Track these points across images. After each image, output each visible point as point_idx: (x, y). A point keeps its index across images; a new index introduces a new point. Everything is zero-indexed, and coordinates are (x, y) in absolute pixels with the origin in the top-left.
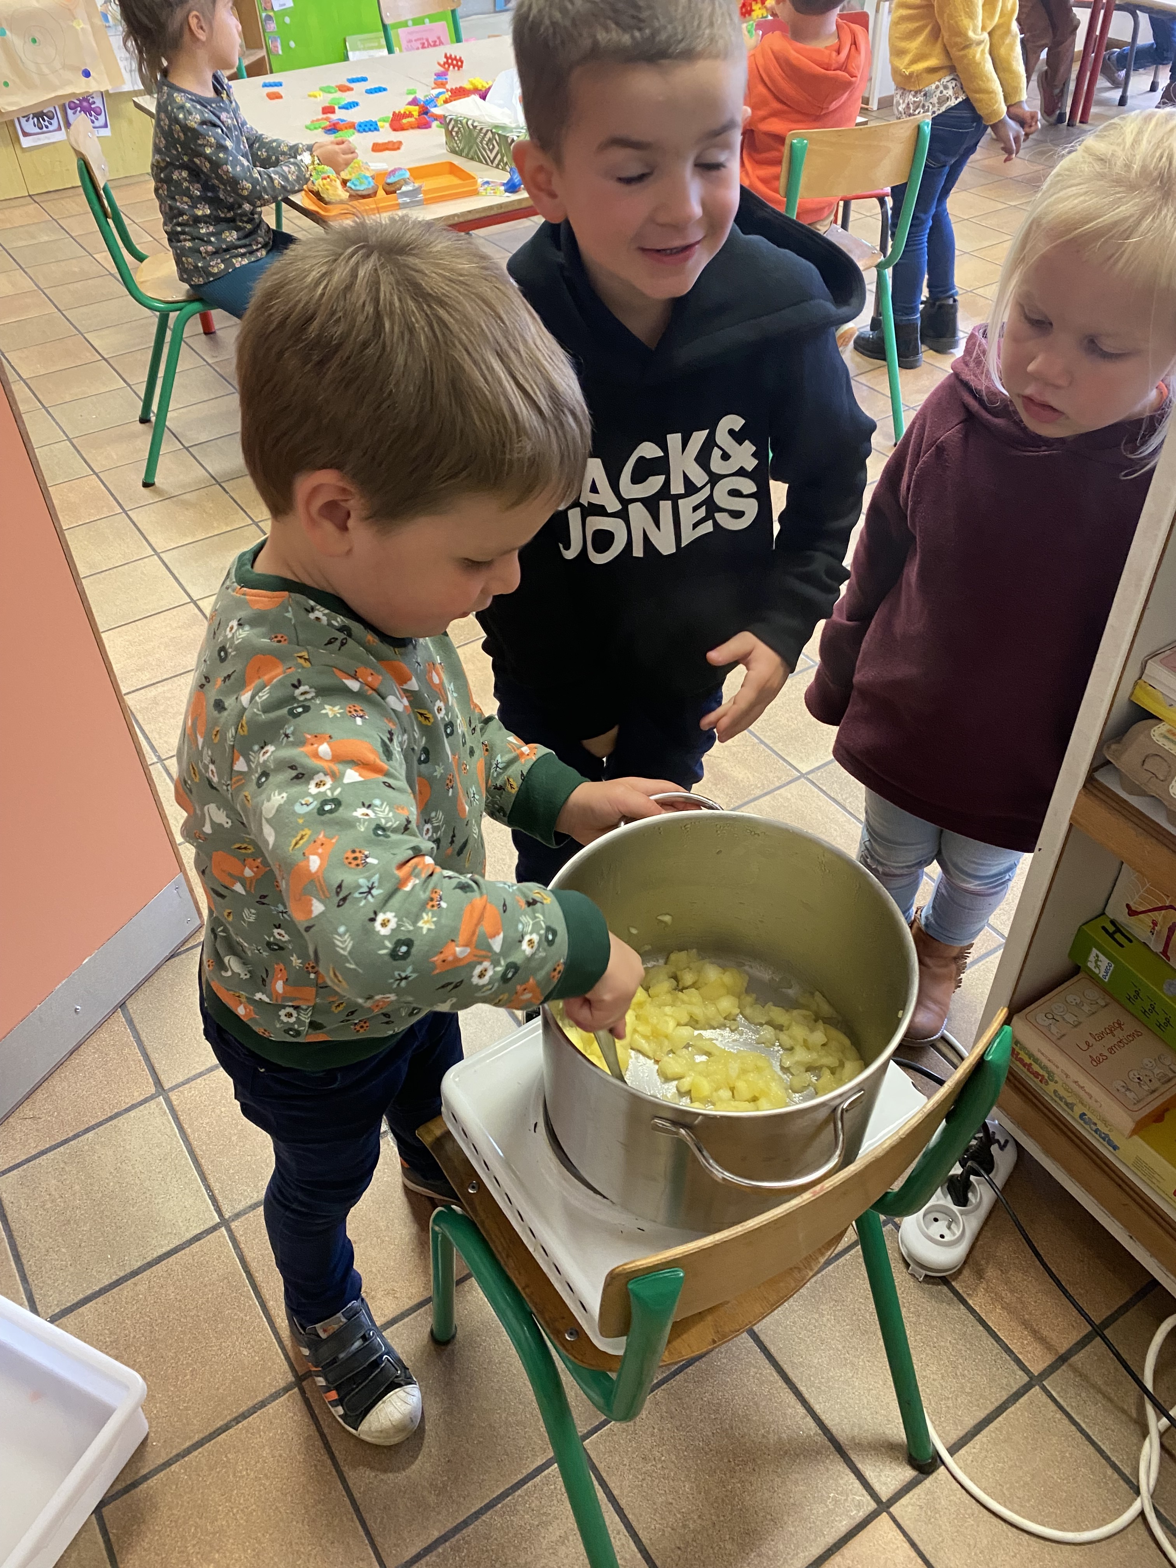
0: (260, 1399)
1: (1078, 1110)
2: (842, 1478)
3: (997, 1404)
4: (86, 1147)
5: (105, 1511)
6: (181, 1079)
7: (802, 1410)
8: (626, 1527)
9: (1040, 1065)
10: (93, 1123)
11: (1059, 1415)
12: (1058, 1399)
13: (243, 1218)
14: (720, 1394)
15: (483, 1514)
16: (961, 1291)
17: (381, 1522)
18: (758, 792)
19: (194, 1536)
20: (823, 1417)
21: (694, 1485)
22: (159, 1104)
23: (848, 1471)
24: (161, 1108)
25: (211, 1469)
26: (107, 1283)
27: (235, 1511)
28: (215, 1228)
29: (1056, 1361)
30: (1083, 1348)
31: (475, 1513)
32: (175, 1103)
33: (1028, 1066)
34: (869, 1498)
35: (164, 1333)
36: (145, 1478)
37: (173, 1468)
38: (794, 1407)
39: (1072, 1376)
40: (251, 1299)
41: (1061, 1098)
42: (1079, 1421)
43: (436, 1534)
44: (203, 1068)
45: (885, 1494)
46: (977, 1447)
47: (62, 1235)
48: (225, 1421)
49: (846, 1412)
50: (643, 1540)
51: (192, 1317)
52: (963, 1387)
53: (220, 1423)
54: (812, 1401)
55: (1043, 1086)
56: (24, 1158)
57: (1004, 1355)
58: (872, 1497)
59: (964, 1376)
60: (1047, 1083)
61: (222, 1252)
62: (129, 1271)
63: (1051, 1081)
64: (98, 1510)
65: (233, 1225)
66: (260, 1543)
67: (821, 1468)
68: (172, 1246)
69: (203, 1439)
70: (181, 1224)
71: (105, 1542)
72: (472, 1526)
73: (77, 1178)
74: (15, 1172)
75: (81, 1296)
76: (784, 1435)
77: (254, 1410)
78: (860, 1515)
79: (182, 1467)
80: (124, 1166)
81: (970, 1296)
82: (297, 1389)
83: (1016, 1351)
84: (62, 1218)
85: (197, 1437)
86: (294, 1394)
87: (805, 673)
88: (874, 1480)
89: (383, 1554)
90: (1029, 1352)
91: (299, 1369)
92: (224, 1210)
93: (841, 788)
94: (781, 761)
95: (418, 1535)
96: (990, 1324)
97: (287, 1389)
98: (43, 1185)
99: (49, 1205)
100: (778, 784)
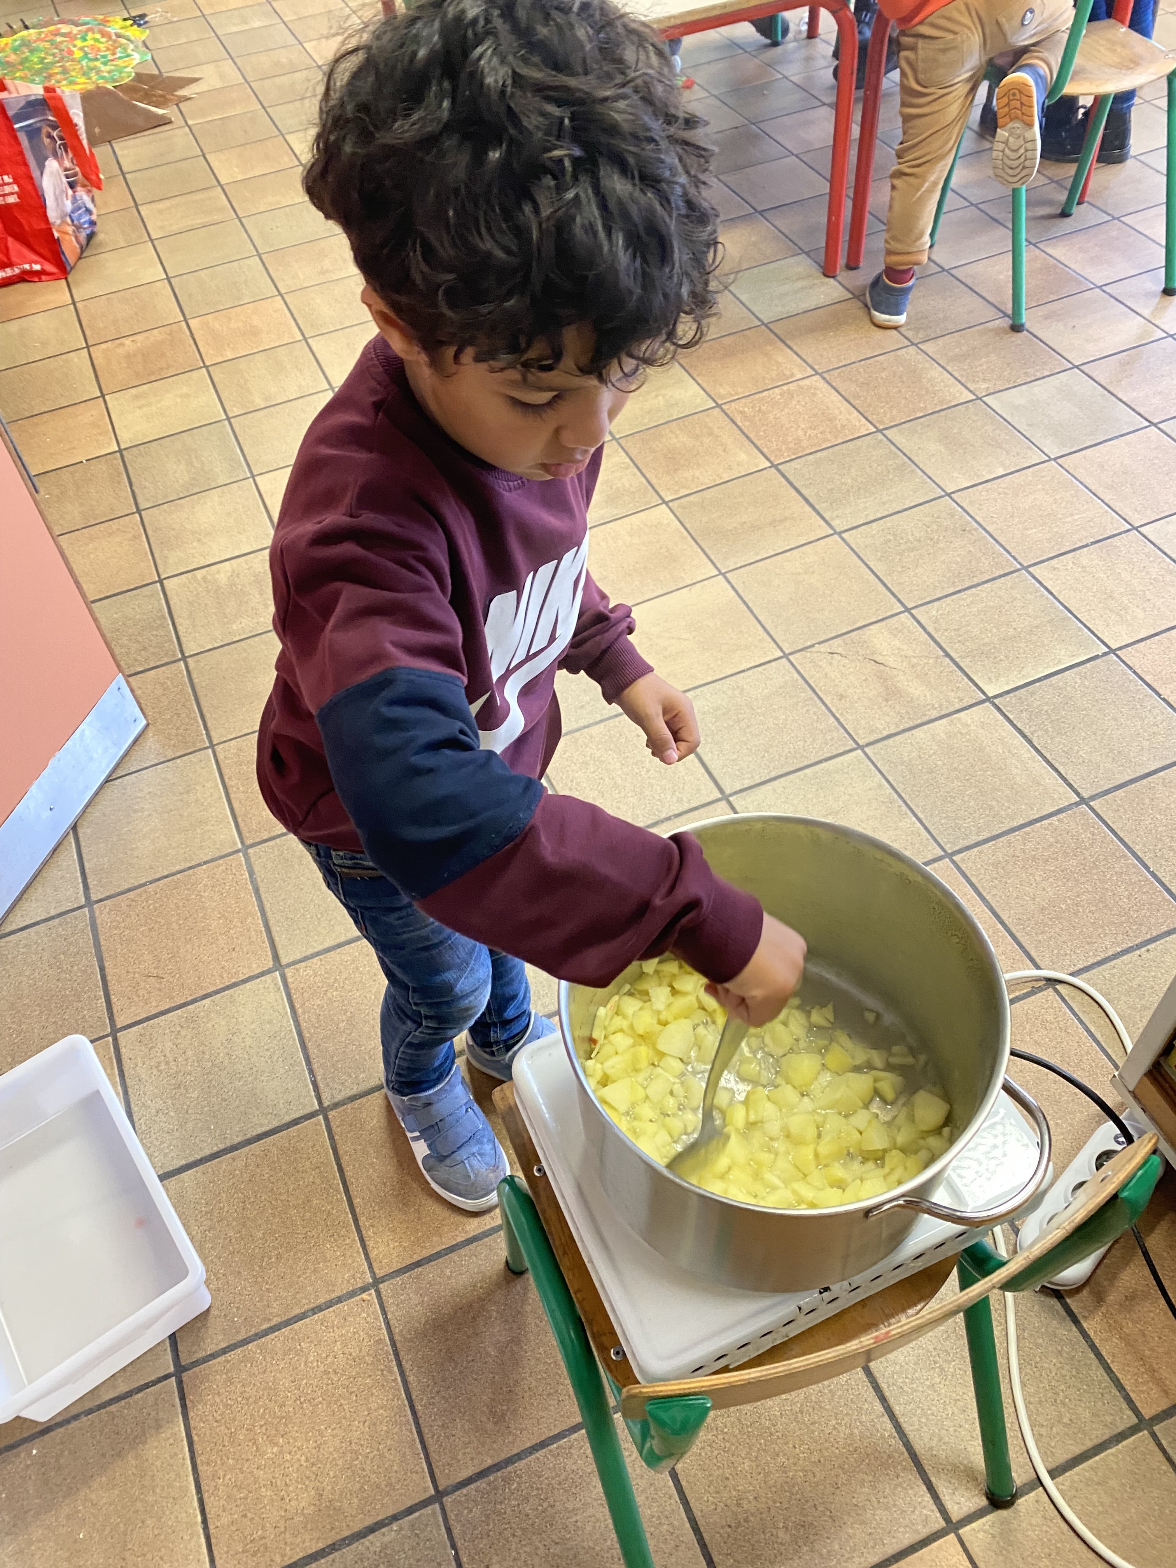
0: (337, 1294)
2: (912, 1488)
3: (1096, 1442)
4: (202, 1014)
5: (185, 1376)
6: (298, 956)
7: (879, 1407)
10: (211, 990)
12: (1168, 1450)
13: (341, 1109)
15: (537, 1451)
16: (1076, 1311)
17: (438, 1437)
18: (935, 714)
19: (262, 1417)
20: (901, 1420)
22: (275, 978)
23: (919, 1482)
24: (276, 984)
25: (285, 1354)
26: (208, 1153)
27: (302, 1399)
28: (312, 1115)
32: (290, 980)
34: (938, 1515)
36: (224, 1351)
37: (250, 1346)
40: (340, 1194)
43: (489, 1462)
44: (320, 948)
45: (956, 1512)
46: (1067, 1484)
47: (173, 1098)
48: (303, 1310)
49: (927, 1420)
50: (694, 1510)
51: (282, 1201)
52: (1060, 1416)
53: (297, 1311)
54: (892, 1401)
56: (146, 1015)
57: (1115, 1391)
58: (942, 1514)
59: (1063, 1404)
61: (318, 1141)
62: (228, 1144)
65: (331, 1114)
66: (321, 1435)
68: (271, 1127)
69: (281, 1323)
70: (282, 1106)
71: (181, 1406)
72: (524, 1461)
73: (191, 1044)
74: (134, 1029)
75: (183, 1162)
76: (856, 1431)
77: (329, 1304)
78: (925, 1532)
79: (258, 1347)
80: (235, 1038)
81: (1085, 1317)
82: (373, 1291)
83: (1128, 1388)
84: (173, 1082)
85: (275, 1321)
86: (370, 1295)
87: (1009, 577)
88: (947, 1498)
89: (436, 1471)
90: (1143, 1392)
91: (377, 1271)
92: (323, 1098)
93: (1030, 719)
94: (966, 680)
95: (472, 1459)
96: (1104, 1353)
97: (364, 1289)
98: (159, 1046)
99: (163, 1067)
100: (958, 707)
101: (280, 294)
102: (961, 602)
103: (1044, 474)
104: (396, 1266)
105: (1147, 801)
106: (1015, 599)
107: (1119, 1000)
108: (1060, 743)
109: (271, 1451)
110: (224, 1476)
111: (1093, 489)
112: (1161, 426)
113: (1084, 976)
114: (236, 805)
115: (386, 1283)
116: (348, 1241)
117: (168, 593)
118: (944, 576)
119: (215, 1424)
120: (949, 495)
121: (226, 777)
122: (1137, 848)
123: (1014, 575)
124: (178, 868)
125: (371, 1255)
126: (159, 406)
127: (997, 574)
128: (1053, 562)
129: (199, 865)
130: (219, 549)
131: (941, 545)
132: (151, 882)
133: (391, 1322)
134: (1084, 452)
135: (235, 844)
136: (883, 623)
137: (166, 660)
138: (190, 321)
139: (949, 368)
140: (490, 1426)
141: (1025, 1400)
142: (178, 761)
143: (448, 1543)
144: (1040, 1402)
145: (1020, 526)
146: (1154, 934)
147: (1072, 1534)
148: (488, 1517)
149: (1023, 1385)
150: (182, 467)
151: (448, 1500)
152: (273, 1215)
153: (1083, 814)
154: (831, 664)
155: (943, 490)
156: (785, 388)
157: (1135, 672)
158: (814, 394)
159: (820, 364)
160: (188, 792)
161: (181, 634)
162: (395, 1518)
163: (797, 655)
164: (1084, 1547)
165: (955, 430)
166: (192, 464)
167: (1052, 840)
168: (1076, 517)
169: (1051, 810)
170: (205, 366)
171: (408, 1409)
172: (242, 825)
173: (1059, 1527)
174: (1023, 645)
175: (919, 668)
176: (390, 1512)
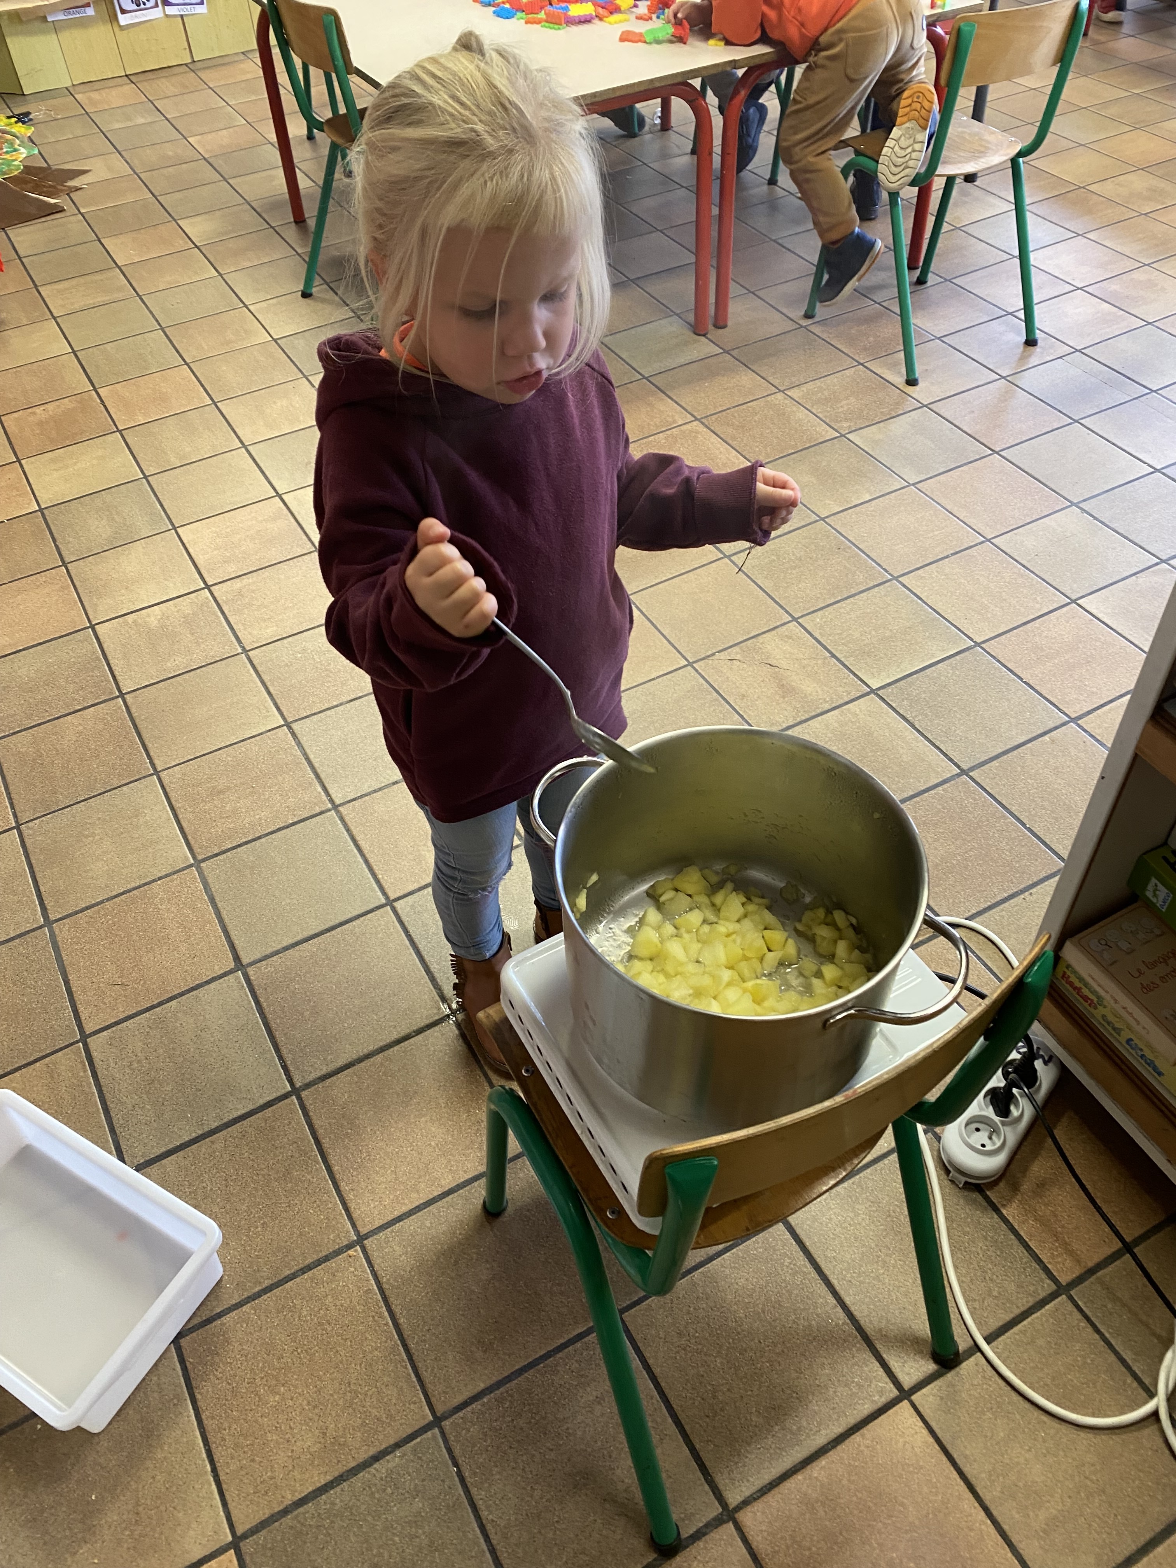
0: (324, 1254)
1: (1126, 1035)
2: (867, 1366)
3: (1023, 1309)
4: (170, 1014)
5: (183, 1342)
6: (258, 956)
7: (832, 1301)
8: (659, 1393)
9: (1089, 990)
10: (176, 992)
11: (1084, 1324)
12: (1084, 1309)
13: (313, 1088)
14: (755, 1280)
15: (526, 1372)
16: (995, 1201)
17: (433, 1370)
18: (827, 706)
19: (262, 1370)
20: (852, 1309)
21: (725, 1361)
22: (238, 978)
23: (873, 1360)
24: (239, 982)
25: (278, 1312)
26: (187, 1139)
27: (299, 1351)
28: (286, 1096)
29: (1086, 1272)
30: (1112, 1263)
31: (519, 1369)
32: (252, 978)
33: (1078, 990)
34: (892, 1386)
35: (238, 1188)
36: (220, 1315)
37: (244, 1308)
38: (824, 1297)
39: (1099, 1289)
40: (318, 1163)
41: (1109, 1023)
42: (1102, 1330)
43: (482, 1386)
44: (279, 947)
45: (907, 1382)
46: (1000, 1347)
47: (148, 1093)
48: (292, 1271)
49: (875, 1305)
50: (674, 1406)
51: (263, 1176)
52: (990, 1291)
53: (288, 1272)
54: (842, 1293)
55: (1092, 1010)
56: (113, 1021)
57: (1034, 1264)
58: (894, 1384)
59: (991, 1280)
60: (1096, 1008)
61: (293, 1119)
62: (206, 1130)
63: (1100, 1005)
64: (176, 1341)
65: (304, 1094)
66: (320, 1380)
67: (847, 1353)
68: (247, 1110)
69: (272, 1285)
70: (255, 1091)
71: (182, 1369)
72: (515, 1382)
73: (161, 1042)
74: (105, 1033)
75: (164, 1150)
76: (813, 1322)
77: (318, 1263)
78: (882, 1401)
79: (253, 1308)
80: (203, 1034)
81: (1004, 1206)
82: (358, 1248)
83: (1045, 1261)
84: (147, 1078)
85: (267, 1283)
86: (356, 1251)
87: (882, 587)
88: (898, 1370)
89: (433, 1400)
90: (1058, 1263)
91: (361, 1230)
92: (295, 1080)
93: (911, 706)
94: (852, 676)
95: (466, 1385)
96: (1022, 1234)
97: (350, 1246)
98: (130, 1047)
99: (135, 1065)
100: (846, 699)
101: (187, 364)
102: (842, 610)
103: (905, 497)
104: (378, 1223)
105: (1019, 769)
106: (889, 605)
107: (1009, 937)
108: (939, 725)
109: (273, 1400)
110: (230, 1428)
111: (948, 508)
112: (1001, 453)
113: (977, 919)
114: (184, 825)
115: (370, 1239)
116: (330, 1206)
117: (101, 638)
118: (824, 589)
119: (217, 1382)
120: (823, 519)
121: (173, 800)
122: (1013, 809)
123: (887, 584)
124: (133, 885)
125: (354, 1216)
126: (76, 468)
127: (871, 585)
128: (920, 572)
129: (154, 881)
130: (146, 595)
131: (821, 562)
132: (108, 900)
133: (379, 1273)
134: (938, 478)
135: (187, 859)
136: (774, 632)
137: (103, 698)
138: (99, 390)
139: (813, 410)
140: (479, 1355)
141: (958, 1280)
142: (125, 788)
143: (450, 1462)
144: (972, 1280)
145: (889, 543)
146: (1035, 880)
147: (1009, 1388)
148: (485, 1434)
149: (956, 1267)
150: (104, 522)
151: (446, 1424)
152: (256, 1189)
153: (965, 783)
154: (731, 669)
155: (818, 516)
156: (669, 432)
157: (999, 661)
158: (695, 437)
159: (699, 411)
160: (137, 816)
161: (116, 673)
162: (398, 1445)
163: (701, 663)
164: (1020, 1398)
165: (824, 463)
166: (113, 519)
167: (940, 807)
168: (936, 533)
169: (936, 781)
170: (118, 430)
171: (401, 1348)
172: (192, 842)
173: (998, 1384)
174: (899, 644)
175: (810, 668)
176: (392, 1441)
